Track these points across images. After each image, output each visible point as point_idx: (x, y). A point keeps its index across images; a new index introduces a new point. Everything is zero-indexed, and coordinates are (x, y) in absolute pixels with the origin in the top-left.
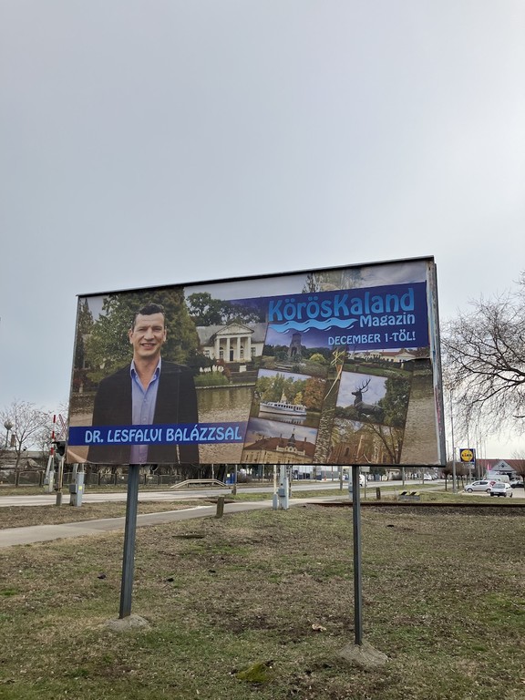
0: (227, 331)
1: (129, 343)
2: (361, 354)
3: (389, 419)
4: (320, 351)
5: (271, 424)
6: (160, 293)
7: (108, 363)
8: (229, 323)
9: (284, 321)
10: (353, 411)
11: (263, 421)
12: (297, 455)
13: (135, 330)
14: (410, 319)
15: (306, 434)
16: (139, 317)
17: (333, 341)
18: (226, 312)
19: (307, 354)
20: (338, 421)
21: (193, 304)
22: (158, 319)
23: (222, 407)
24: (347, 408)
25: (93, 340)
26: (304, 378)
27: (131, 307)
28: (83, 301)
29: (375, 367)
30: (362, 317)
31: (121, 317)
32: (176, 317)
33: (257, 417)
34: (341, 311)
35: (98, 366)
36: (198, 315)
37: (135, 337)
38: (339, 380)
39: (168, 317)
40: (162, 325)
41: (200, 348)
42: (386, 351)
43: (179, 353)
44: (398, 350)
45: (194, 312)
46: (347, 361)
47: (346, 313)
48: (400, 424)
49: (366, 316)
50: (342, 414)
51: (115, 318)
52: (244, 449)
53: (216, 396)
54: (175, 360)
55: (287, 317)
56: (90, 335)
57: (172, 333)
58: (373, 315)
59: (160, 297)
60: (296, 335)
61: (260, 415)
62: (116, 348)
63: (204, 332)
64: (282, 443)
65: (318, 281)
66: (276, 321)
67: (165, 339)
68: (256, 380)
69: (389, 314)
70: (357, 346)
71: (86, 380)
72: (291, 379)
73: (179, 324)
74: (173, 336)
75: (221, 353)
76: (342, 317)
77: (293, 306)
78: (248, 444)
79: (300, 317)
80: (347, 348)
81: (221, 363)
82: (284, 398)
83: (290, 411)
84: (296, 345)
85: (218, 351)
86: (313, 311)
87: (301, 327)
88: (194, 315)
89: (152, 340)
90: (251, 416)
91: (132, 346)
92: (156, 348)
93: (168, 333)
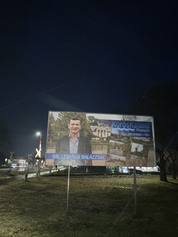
0: (100, 128)
1: (68, 128)
2: (137, 138)
3: (144, 155)
4: (126, 136)
5: (113, 155)
7: (61, 134)
8: (100, 126)
11: (111, 154)
12: (121, 164)
13: (70, 124)
14: (148, 131)
15: (123, 158)
17: (129, 134)
18: (99, 122)
19: (123, 137)
20: (131, 155)
21: (89, 119)
23: (99, 150)
24: (134, 152)
25: (55, 126)
26: (122, 143)
27: (69, 117)
28: (51, 113)
29: (140, 142)
31: (65, 120)
32: (84, 122)
35: (57, 134)
36: (91, 122)
37: (70, 126)
38: (131, 145)
40: (79, 124)
41: (92, 132)
42: (143, 138)
43: (85, 133)
44: (146, 138)
46: (133, 140)
47: (133, 127)
48: (146, 157)
49: (138, 129)
50: (132, 153)
51: (63, 120)
53: (97, 146)
55: (117, 126)
56: (54, 124)
57: (83, 126)
58: (140, 129)
59: (78, 115)
60: (120, 131)
61: (110, 152)
62: (64, 129)
63: (93, 128)
64: (117, 160)
66: (114, 127)
67: (80, 128)
68: (109, 143)
69: (143, 129)
70: (136, 136)
71: (52, 138)
72: (119, 143)
73: (85, 124)
74: (83, 128)
75: (98, 134)
77: (119, 124)
78: (107, 161)
79: (121, 127)
80: (133, 136)
81: (98, 137)
82: (117, 148)
83: (119, 152)
84: (120, 134)
85: (97, 133)
86: (124, 125)
87: (121, 129)
88: (89, 122)
89: (76, 128)
90: (108, 153)
91: (69, 129)
92: (77, 131)
93: (81, 127)
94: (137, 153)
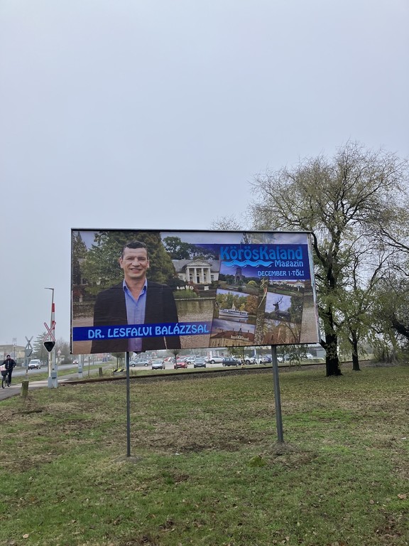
0: (194, 264)
1: (120, 268)
2: (276, 282)
3: (293, 319)
4: (253, 279)
5: (227, 322)
6: (143, 234)
7: (103, 281)
8: (195, 258)
9: (231, 260)
10: (274, 315)
11: (221, 321)
12: (244, 340)
13: (124, 258)
14: (301, 264)
15: (247, 328)
16: (127, 249)
17: (261, 274)
18: (192, 251)
19: (246, 280)
20: (266, 320)
21: (168, 244)
22: (141, 251)
23: (194, 312)
24: (271, 313)
25: (88, 263)
26: (245, 295)
27: (119, 242)
28: (76, 233)
29: (284, 290)
30: (276, 261)
31: (111, 248)
32: (155, 251)
33: (218, 318)
34: (264, 256)
35: (95, 283)
36: (172, 251)
37: (124, 263)
38: (265, 297)
39: (150, 251)
40: (146, 257)
41: (176, 273)
42: (289, 281)
43: (160, 276)
44: (295, 281)
45: (169, 249)
46: (269, 286)
47: (267, 258)
48: (299, 322)
49: (278, 260)
50: (268, 316)
51: (106, 249)
52: (211, 338)
53: (190, 305)
54: (157, 281)
55: (232, 257)
57: (154, 262)
58: (282, 260)
59: (142, 237)
60: (239, 269)
61: (220, 317)
62: (109, 270)
63: (178, 264)
64: (234, 334)
65: (249, 237)
66: (225, 260)
67: (148, 267)
68: (216, 296)
69: (290, 260)
70: (274, 277)
71: (84, 292)
72: (237, 296)
73: (158, 257)
74: (155, 265)
75: (191, 278)
76: (265, 260)
77: (236, 251)
78: (213, 335)
79: (240, 258)
80: (268, 278)
81: (192, 284)
82: (234, 307)
83: (238, 315)
84: (239, 275)
85: (189, 276)
86: (248, 255)
87: (242, 264)
88: (169, 251)
89: (138, 266)
90: (213, 318)
91: (122, 269)
92: (142, 272)
93: (150, 262)
94: (278, 315)
